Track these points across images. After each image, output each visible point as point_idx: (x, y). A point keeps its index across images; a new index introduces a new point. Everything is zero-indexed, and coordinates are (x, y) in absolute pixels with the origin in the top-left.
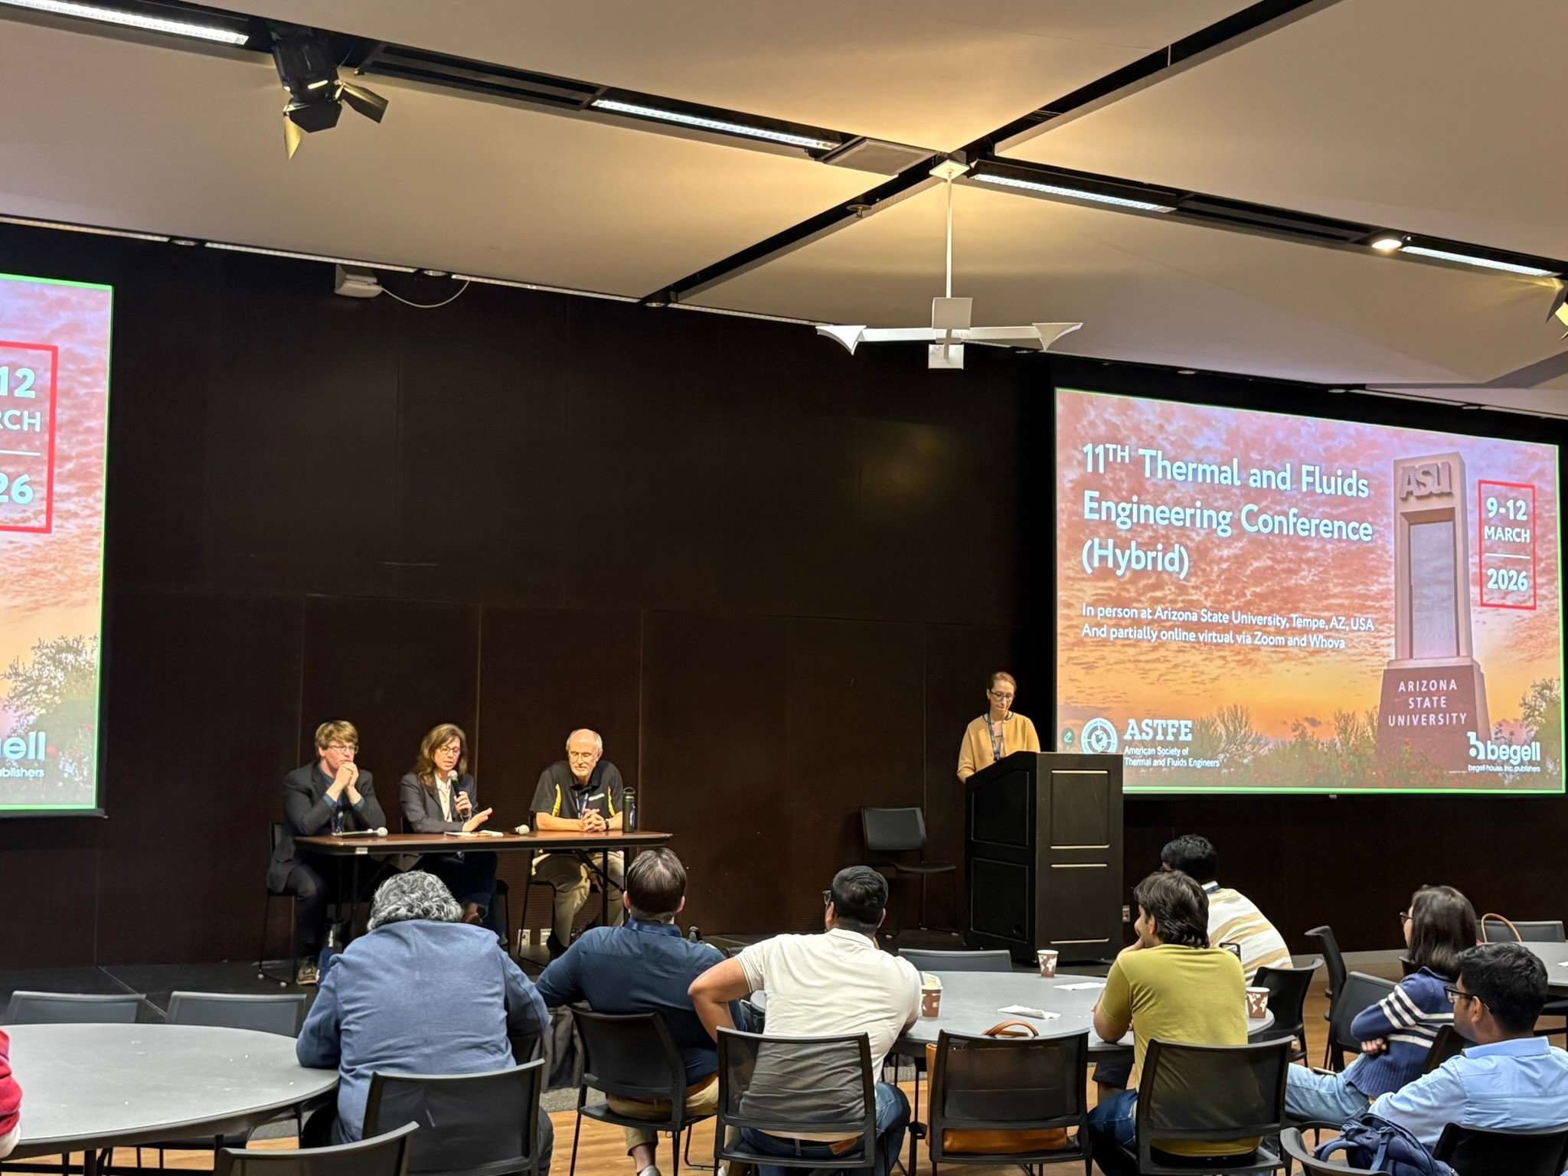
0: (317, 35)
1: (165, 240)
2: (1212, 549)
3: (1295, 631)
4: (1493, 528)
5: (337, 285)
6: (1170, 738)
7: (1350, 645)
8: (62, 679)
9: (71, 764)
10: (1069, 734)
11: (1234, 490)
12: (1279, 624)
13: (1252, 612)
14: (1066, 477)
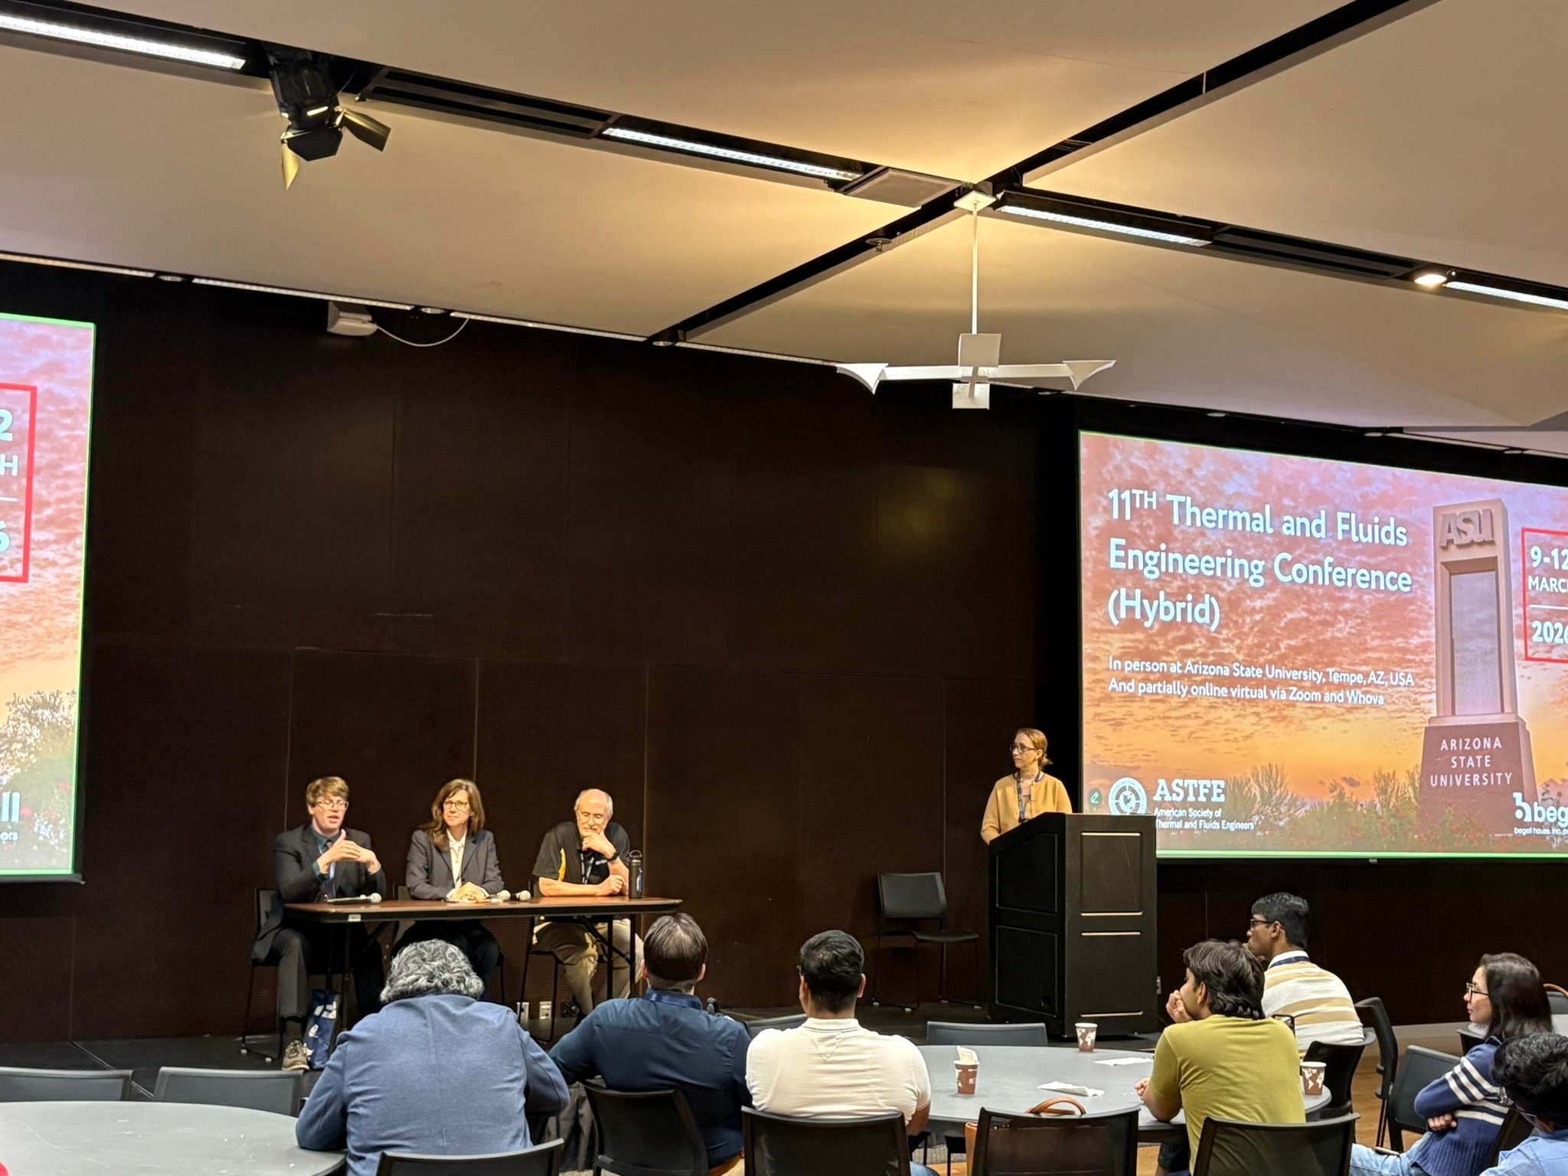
0: (317, 59)
1: (151, 275)
2: (1244, 600)
3: (1332, 687)
4: (1537, 578)
5: (329, 324)
6: (1202, 799)
7: (1389, 701)
8: (38, 737)
9: (46, 826)
10: (1096, 795)
11: (1268, 538)
12: (1314, 679)
13: (1285, 665)
14: (1090, 523)
